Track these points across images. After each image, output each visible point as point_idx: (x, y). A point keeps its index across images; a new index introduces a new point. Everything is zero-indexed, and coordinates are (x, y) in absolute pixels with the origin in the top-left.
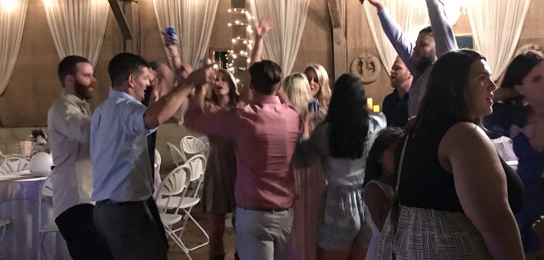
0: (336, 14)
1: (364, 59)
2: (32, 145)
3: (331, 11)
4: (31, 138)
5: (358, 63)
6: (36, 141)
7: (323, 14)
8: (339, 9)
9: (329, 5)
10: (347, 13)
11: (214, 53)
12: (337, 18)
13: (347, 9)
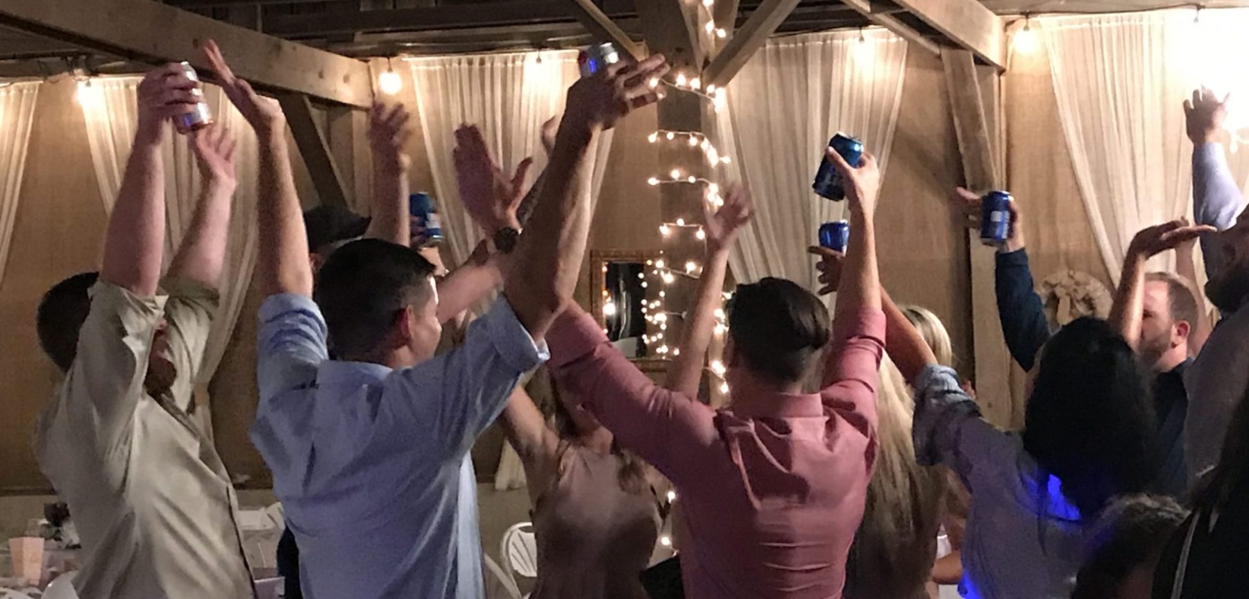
0: (979, 151)
1: (1063, 286)
2: (46, 549)
3: (964, 140)
4: (44, 528)
6: (57, 536)
7: (937, 149)
8: (987, 135)
9: (956, 121)
10: (1012, 146)
11: (605, 269)
12: (981, 161)
13: (1013, 136)
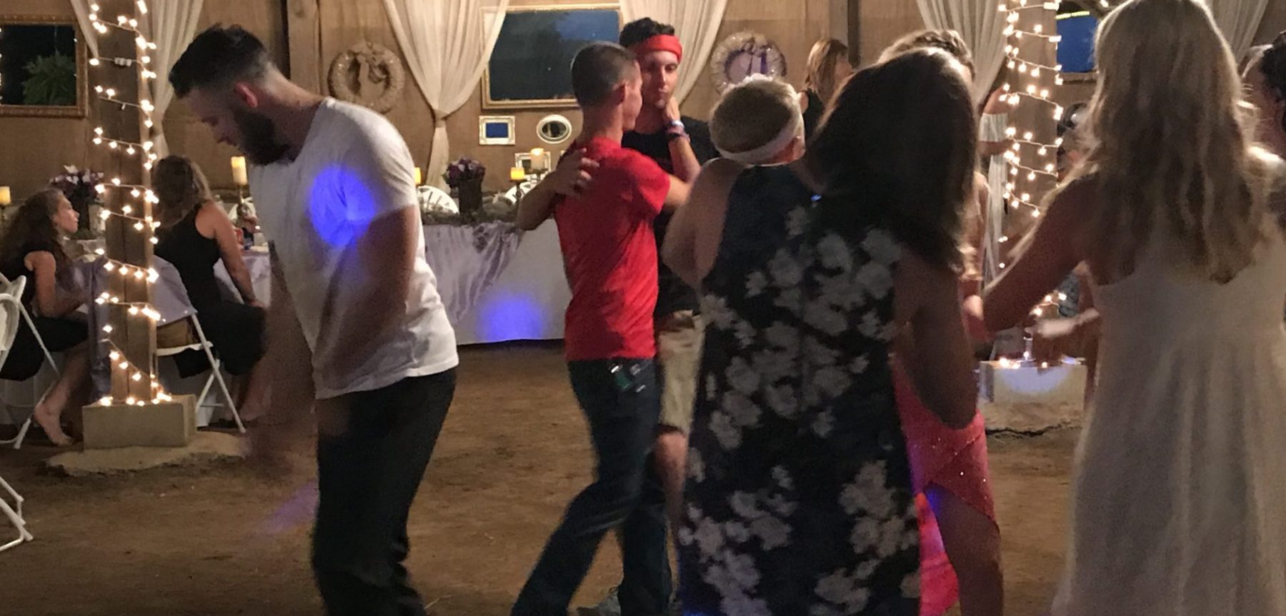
1: (363, 55)
5: (348, 66)
